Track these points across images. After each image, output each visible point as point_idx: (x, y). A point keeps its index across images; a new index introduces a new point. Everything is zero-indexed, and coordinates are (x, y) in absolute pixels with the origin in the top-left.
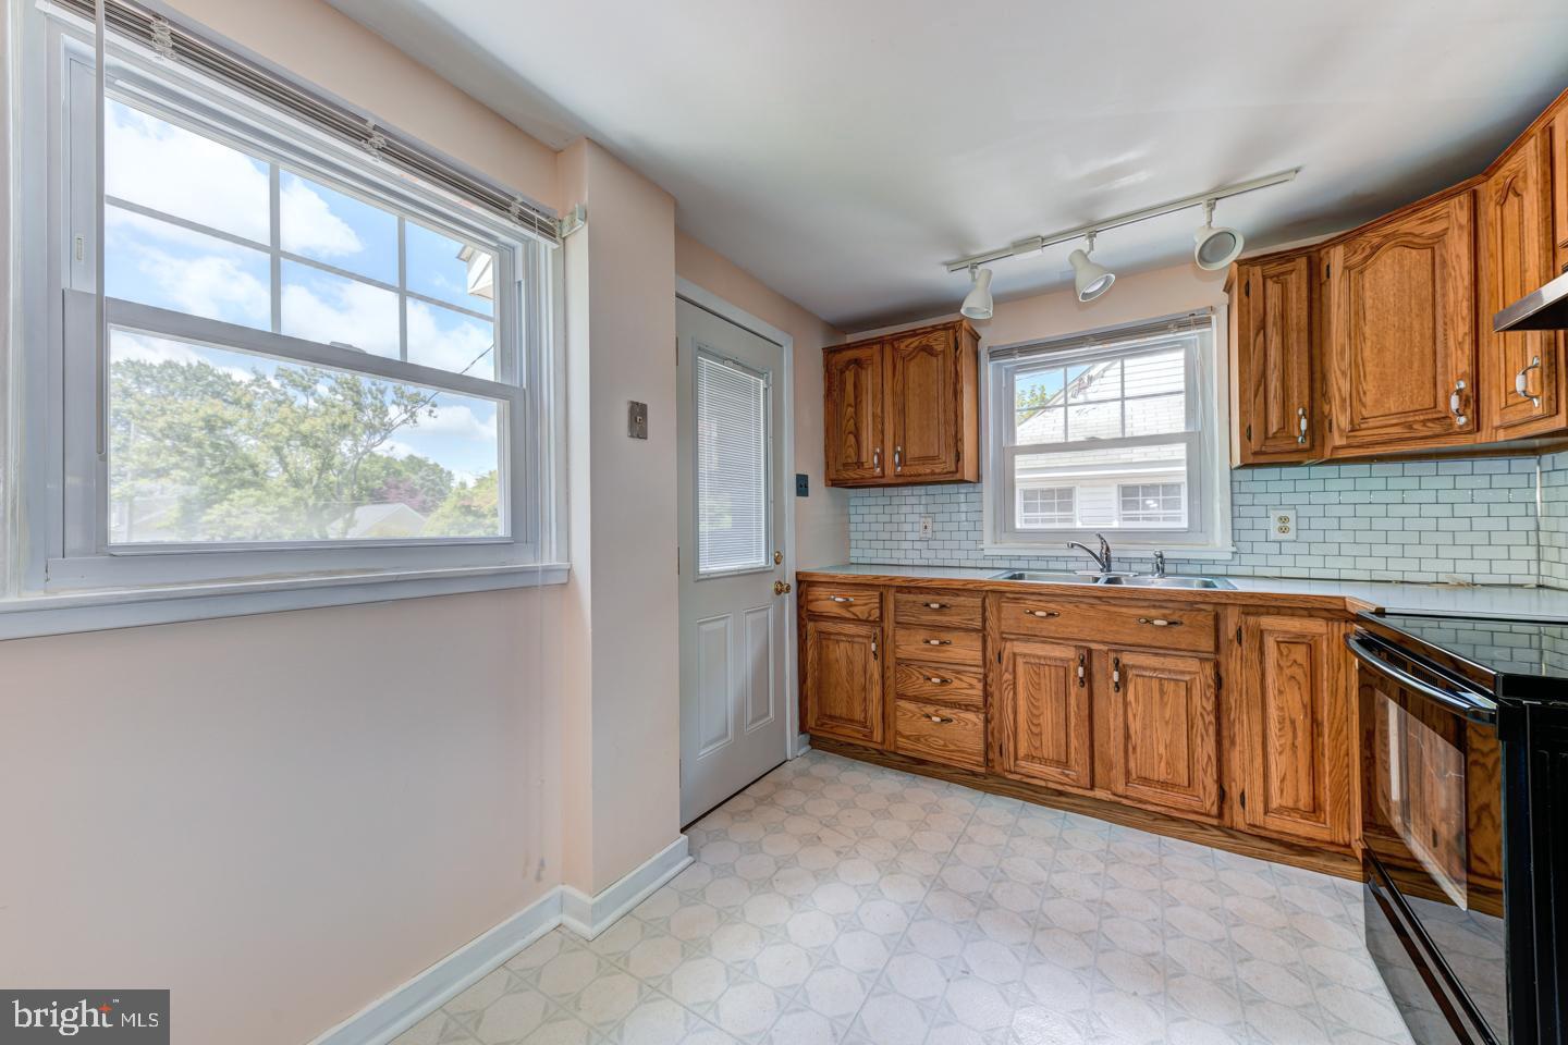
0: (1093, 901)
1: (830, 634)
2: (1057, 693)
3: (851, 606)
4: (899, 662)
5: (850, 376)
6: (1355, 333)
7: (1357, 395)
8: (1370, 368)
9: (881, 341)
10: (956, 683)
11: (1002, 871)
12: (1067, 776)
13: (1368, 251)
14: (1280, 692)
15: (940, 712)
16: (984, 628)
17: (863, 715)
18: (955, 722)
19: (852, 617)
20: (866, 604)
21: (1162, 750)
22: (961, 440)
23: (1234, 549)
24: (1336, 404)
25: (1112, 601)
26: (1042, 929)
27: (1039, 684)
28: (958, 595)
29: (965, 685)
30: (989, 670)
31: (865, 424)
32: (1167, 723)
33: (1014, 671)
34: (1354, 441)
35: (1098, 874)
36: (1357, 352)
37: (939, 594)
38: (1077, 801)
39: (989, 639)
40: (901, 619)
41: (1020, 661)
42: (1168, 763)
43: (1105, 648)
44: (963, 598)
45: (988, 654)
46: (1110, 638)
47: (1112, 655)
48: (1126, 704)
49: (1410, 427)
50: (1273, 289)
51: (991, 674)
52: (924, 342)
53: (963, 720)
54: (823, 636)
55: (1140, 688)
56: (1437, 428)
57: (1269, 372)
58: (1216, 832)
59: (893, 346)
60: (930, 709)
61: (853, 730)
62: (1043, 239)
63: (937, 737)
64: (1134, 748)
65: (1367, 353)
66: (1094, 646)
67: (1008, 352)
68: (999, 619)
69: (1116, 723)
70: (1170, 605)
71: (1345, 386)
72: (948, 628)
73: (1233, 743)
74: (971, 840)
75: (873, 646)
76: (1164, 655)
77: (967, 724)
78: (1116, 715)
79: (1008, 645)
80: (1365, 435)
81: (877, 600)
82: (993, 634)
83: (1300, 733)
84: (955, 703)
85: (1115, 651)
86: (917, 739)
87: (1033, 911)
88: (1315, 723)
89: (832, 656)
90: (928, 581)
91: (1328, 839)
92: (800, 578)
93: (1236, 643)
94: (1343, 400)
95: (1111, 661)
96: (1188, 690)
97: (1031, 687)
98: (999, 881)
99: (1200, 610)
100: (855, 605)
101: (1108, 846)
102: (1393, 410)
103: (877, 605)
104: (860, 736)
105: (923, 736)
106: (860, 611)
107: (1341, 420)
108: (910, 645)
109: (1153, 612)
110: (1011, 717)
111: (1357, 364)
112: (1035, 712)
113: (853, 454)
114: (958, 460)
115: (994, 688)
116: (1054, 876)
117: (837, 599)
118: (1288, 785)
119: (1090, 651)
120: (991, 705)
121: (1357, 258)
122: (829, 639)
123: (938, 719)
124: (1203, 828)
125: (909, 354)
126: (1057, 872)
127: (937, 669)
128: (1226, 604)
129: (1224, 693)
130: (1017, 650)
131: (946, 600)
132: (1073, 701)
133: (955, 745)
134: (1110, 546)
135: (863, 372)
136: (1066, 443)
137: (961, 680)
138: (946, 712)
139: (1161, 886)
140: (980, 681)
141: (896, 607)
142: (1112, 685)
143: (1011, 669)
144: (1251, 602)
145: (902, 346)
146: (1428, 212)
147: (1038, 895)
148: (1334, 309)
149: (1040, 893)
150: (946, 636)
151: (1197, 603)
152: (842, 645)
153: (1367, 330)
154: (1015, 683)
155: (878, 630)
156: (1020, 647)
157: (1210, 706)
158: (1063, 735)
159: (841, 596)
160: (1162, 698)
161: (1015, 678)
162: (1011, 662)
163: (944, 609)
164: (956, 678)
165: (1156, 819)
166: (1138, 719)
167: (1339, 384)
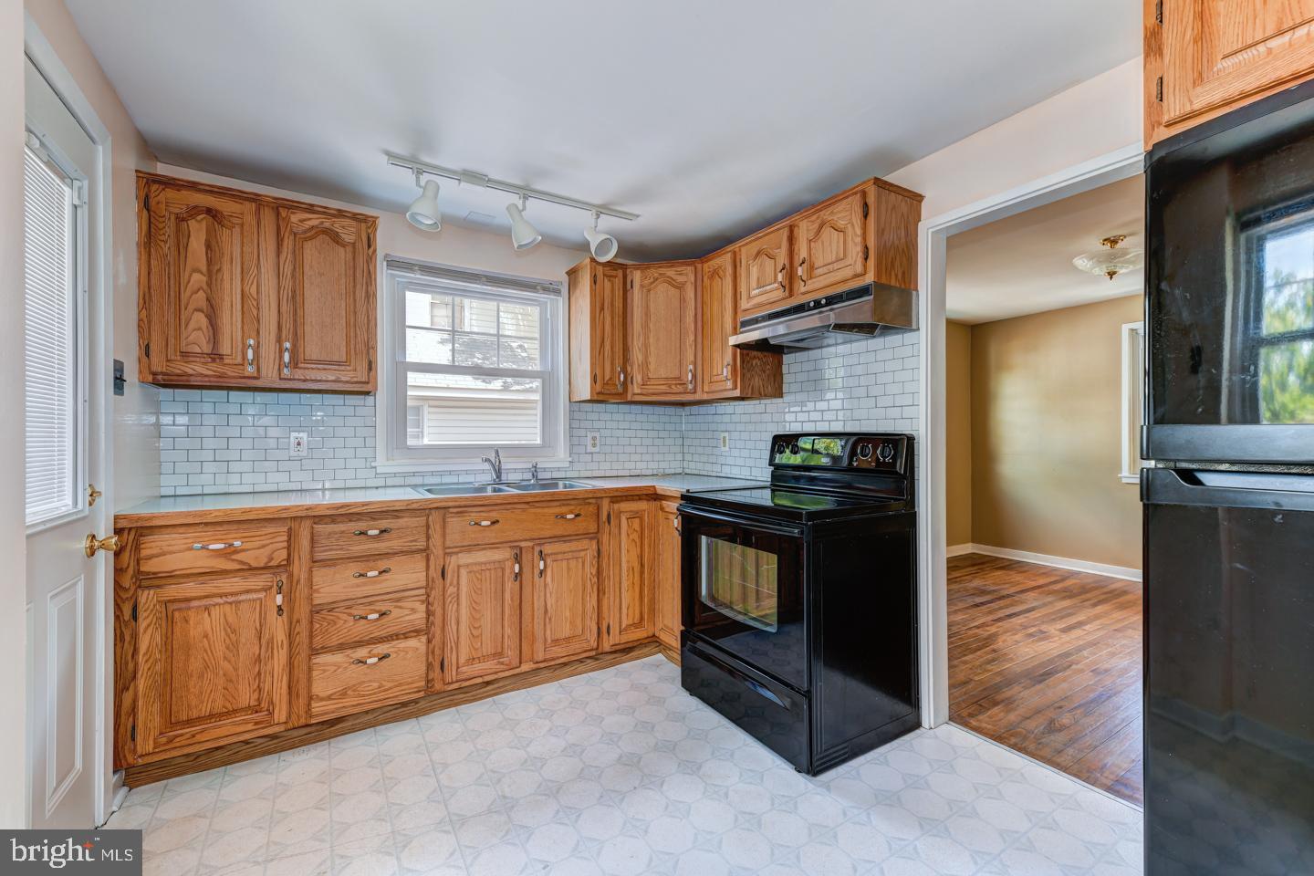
0: (565, 749)
1: (188, 600)
2: (496, 592)
3: (236, 551)
4: (315, 611)
5: (198, 231)
6: (646, 326)
7: (646, 364)
8: (652, 349)
9: (255, 199)
10: (396, 613)
11: (494, 772)
12: (502, 663)
13: (652, 280)
14: (628, 551)
15: (375, 652)
16: (428, 548)
17: (256, 696)
18: (393, 656)
19: (238, 567)
20: (264, 546)
21: (568, 614)
22: (374, 348)
23: (570, 459)
24: (636, 367)
25: (537, 505)
26: (558, 792)
27: (481, 589)
28: (398, 517)
29: (407, 612)
30: (432, 589)
31: (226, 304)
32: (571, 591)
33: (458, 583)
34: (645, 392)
35: (551, 729)
36: (647, 338)
37: (374, 519)
38: (501, 684)
39: (432, 557)
40: (319, 556)
41: (463, 572)
42: (571, 622)
43: (530, 544)
44: (406, 519)
45: (430, 573)
46: (536, 535)
47: (537, 549)
48: (545, 585)
49: (670, 386)
50: (607, 284)
51: (433, 592)
52: (327, 225)
53: (405, 651)
54: (171, 607)
55: (555, 570)
56: (680, 389)
57: (606, 339)
58: (589, 661)
59: (278, 214)
60: (361, 653)
61: (234, 724)
62: (489, 180)
63: (370, 681)
64: (550, 619)
65: (651, 340)
66: (523, 544)
67: (408, 266)
68: (444, 535)
69: (538, 604)
70: (572, 502)
71: (640, 357)
72: (386, 555)
73: (604, 593)
74: (446, 765)
75: (279, 599)
76: (570, 541)
77: (407, 652)
78: (539, 596)
79: (454, 558)
80: (651, 389)
81: (285, 538)
82: (437, 551)
83: (636, 575)
84: (391, 636)
85: (539, 544)
86: (344, 694)
87: (541, 784)
88: (642, 565)
89: (195, 632)
90: (363, 505)
91: (646, 635)
92: (122, 524)
93: (607, 524)
94: (639, 365)
95: (536, 554)
96: (583, 563)
97: (473, 594)
98: (499, 780)
99: (590, 503)
100: (243, 550)
101: (539, 706)
102: (663, 376)
103: (285, 544)
104: (250, 727)
105: (349, 688)
106: (255, 557)
107: (638, 378)
108: (333, 585)
109: (564, 509)
110: (454, 628)
111: (646, 346)
112: (477, 616)
113: (203, 341)
114: (370, 369)
115: (436, 605)
116: (528, 749)
117: (211, 547)
118: (631, 610)
119: (521, 548)
120: (433, 623)
121: (646, 282)
122: (189, 609)
123: (374, 660)
124: (582, 662)
125: (305, 232)
126: (528, 745)
127: (370, 603)
128: (602, 497)
129: (601, 559)
130: (462, 562)
131: (384, 524)
132: (507, 596)
133: (393, 681)
134: (501, 459)
135: (226, 232)
136: (453, 366)
137: (401, 607)
138: (382, 649)
139: (587, 713)
140: (423, 602)
141: (313, 541)
142: (537, 572)
143: (455, 582)
144: (616, 494)
145: (294, 218)
146: (679, 269)
147: (532, 771)
148: (635, 308)
149: (533, 768)
150: (383, 564)
151: (587, 499)
152: (215, 612)
153: (651, 325)
154: (458, 595)
155: (284, 578)
156: (465, 559)
157: (594, 571)
158: (500, 628)
159: (217, 541)
160: (568, 573)
161: (458, 589)
162: (456, 575)
163: (385, 534)
164: (396, 607)
165: (556, 670)
166: (553, 595)
167: (637, 356)
